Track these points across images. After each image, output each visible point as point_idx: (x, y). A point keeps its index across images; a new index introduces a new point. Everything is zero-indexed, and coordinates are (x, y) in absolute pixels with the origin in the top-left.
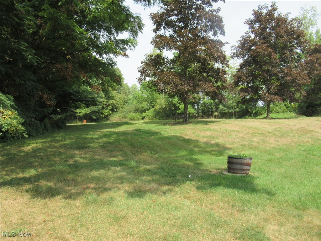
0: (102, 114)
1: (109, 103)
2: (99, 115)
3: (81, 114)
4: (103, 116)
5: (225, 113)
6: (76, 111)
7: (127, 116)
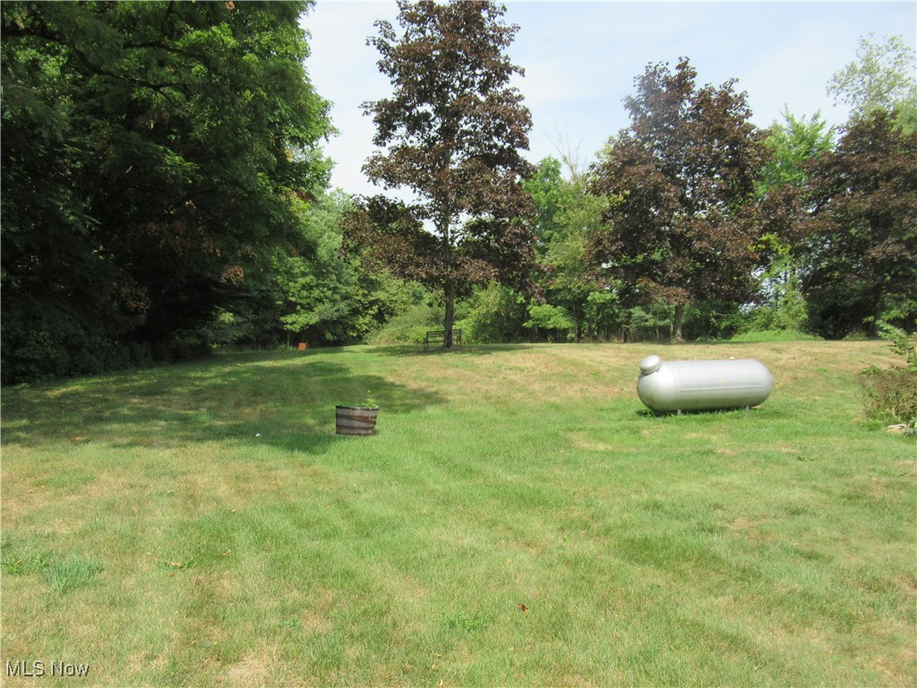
0: (353, 328)
1: (372, 298)
2: (345, 333)
3: (296, 328)
4: (355, 335)
5: (646, 329)
6: (282, 319)
7: (407, 334)
